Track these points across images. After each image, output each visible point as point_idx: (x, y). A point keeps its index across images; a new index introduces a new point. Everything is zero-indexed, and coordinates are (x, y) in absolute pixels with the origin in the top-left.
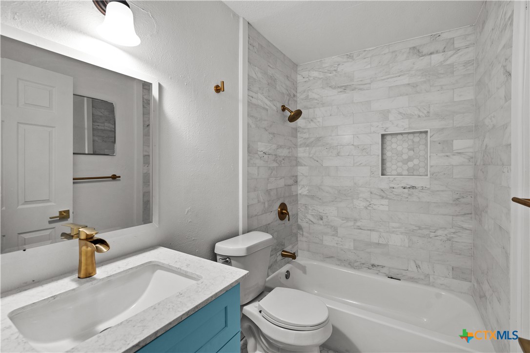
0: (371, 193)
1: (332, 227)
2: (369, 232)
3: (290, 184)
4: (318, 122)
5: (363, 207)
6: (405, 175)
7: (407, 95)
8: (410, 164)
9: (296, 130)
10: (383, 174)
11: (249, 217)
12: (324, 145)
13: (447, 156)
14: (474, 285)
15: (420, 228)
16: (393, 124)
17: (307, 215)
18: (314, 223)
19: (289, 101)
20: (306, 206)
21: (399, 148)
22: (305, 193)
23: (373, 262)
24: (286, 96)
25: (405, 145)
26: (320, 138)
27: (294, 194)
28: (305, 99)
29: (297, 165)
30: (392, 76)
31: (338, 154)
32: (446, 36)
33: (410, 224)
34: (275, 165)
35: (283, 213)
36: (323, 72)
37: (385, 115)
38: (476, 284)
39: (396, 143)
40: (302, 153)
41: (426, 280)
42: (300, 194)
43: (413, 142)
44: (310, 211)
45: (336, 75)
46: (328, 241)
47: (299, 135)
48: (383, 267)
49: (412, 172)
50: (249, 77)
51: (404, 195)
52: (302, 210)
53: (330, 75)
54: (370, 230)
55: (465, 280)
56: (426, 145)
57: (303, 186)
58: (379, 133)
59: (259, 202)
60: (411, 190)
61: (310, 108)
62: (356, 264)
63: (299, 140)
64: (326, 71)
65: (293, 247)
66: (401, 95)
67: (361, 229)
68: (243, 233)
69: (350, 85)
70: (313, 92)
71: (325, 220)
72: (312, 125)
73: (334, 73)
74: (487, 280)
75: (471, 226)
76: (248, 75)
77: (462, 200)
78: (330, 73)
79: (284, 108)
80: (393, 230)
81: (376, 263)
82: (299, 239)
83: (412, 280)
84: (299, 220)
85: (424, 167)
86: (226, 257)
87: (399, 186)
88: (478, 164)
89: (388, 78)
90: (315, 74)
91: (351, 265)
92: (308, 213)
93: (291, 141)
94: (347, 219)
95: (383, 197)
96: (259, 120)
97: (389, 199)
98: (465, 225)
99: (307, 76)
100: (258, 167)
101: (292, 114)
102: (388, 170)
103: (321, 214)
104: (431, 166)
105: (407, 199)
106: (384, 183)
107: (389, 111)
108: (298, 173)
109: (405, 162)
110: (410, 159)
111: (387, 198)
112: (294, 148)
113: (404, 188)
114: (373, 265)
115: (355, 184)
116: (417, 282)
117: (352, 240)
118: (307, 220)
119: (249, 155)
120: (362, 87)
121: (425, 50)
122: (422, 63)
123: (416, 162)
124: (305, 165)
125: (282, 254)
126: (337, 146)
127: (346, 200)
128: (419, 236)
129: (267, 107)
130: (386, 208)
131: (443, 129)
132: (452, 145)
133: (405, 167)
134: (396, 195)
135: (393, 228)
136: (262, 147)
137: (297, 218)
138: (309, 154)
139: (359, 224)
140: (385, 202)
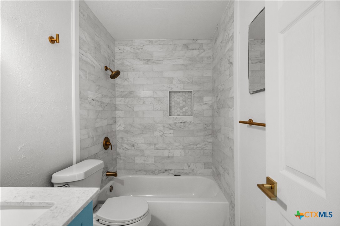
0: (164, 127)
1: (141, 150)
2: (163, 150)
3: (111, 123)
4: (131, 81)
5: (159, 136)
6: (181, 116)
7: (182, 70)
8: (184, 109)
9: (114, 85)
10: (170, 116)
11: (82, 149)
12: (134, 97)
13: (201, 105)
14: (213, 170)
15: (189, 145)
16: (175, 86)
17: (123, 144)
18: (128, 149)
19: (110, 63)
20: (122, 138)
21: (178, 100)
22: (122, 129)
23: (165, 168)
24: (108, 60)
25: (181, 99)
26: (132, 92)
27: (114, 130)
28: (121, 65)
29: (115, 110)
30: (175, 58)
31: (144, 103)
32: (199, 41)
33: (185, 143)
34: (100, 109)
35: (107, 144)
36: (134, 48)
37: (171, 80)
38: (214, 170)
39: (177, 97)
40: (119, 102)
41: (192, 173)
42: (118, 130)
43: (185, 97)
44: (125, 141)
45: (142, 52)
46: (138, 160)
47: (116, 89)
48: (171, 170)
49: (184, 114)
50: (80, 39)
51: (181, 127)
52: (120, 141)
53: (138, 51)
54: (164, 149)
55: (209, 168)
56: (191, 99)
57: (120, 125)
58: (168, 91)
59: (89, 137)
60: (185, 124)
61: (125, 71)
62: (156, 171)
63: (117, 93)
64: (135, 48)
65: (114, 169)
66: (179, 70)
67: (158, 149)
68: (77, 163)
69: (151, 60)
70: (127, 61)
71: (136, 146)
72: (126, 83)
73: (141, 50)
74: (221, 166)
75: (211, 141)
76: (79, 36)
77: (208, 128)
78: (138, 50)
79: (106, 69)
80: (176, 147)
81: (167, 169)
82: (117, 162)
83: (186, 174)
84: (118, 149)
85: (190, 111)
86: (65, 184)
87: (178, 122)
88: (215, 108)
89: (172, 59)
90: (128, 48)
91: (153, 173)
92: (124, 143)
93: (111, 92)
94: (150, 144)
95: (170, 129)
96: (88, 74)
97: (174, 130)
98: (209, 141)
99: (123, 49)
100: (88, 110)
101: (113, 73)
102: (173, 113)
103: (133, 143)
104: (194, 110)
105: (183, 129)
106: (171, 121)
107: (173, 78)
108: (116, 116)
109: (181, 108)
110: (184, 107)
111: (173, 129)
112: (113, 98)
113: (182, 123)
114: (166, 170)
115: (155, 121)
116: (188, 175)
117: (154, 157)
118: (123, 148)
119: (80, 100)
120: (158, 62)
121: (190, 47)
122: (189, 53)
123: (187, 108)
124: (121, 110)
125: (106, 174)
126: (143, 97)
127: (149, 132)
128: (189, 149)
129: (95, 65)
130: (172, 135)
131: (199, 90)
132: (203, 99)
133: (181, 111)
134: (177, 127)
135: (176, 146)
136: (91, 95)
137: (116, 148)
138: (124, 102)
139: (157, 146)
140: (172, 131)
